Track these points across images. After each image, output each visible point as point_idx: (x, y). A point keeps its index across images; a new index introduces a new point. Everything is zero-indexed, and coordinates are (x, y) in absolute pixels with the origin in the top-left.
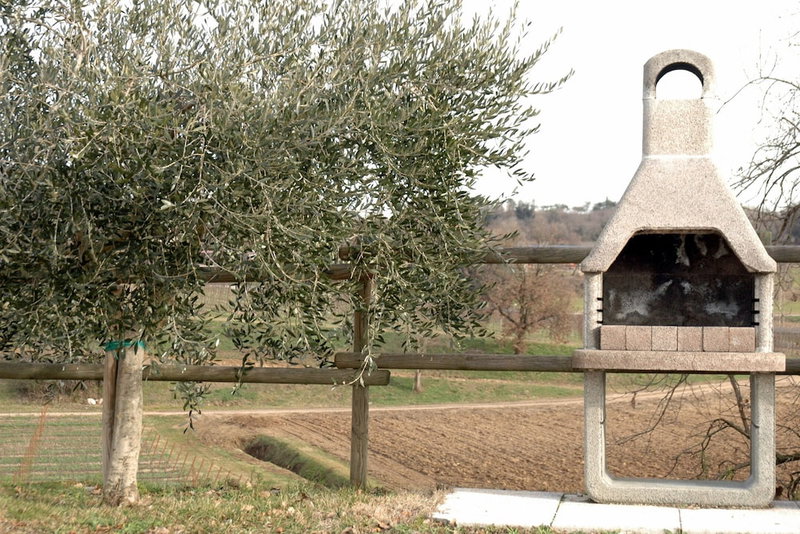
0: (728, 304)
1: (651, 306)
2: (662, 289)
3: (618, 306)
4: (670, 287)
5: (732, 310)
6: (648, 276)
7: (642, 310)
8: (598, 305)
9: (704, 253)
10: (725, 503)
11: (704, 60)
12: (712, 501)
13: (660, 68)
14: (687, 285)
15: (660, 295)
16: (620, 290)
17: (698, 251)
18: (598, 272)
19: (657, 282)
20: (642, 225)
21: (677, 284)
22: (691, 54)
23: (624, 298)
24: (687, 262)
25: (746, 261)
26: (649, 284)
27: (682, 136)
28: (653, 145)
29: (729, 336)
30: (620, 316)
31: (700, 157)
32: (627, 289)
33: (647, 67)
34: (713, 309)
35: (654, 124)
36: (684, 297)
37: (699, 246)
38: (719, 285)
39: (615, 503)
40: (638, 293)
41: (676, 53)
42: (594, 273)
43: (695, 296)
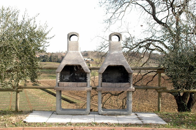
0: (83, 77)
1: (69, 78)
2: (71, 75)
3: (64, 78)
4: (73, 74)
5: (83, 79)
6: (69, 72)
7: (68, 79)
8: (59, 78)
9: (79, 68)
10: (81, 114)
11: (78, 34)
12: (79, 114)
13: (70, 35)
14: (76, 74)
15: (71, 76)
16: (64, 75)
17: (78, 68)
18: (59, 72)
19: (71, 73)
20: (67, 64)
21: (74, 74)
22: (76, 33)
23: (65, 76)
24: (76, 70)
25: (85, 71)
26: (69, 74)
27: (74, 48)
28: (69, 49)
29: (82, 84)
30: (64, 80)
31: (77, 51)
32: (65, 75)
33: (68, 35)
34: (80, 78)
35: (69, 45)
36: (75, 76)
37: (78, 67)
38: (81, 74)
39: (61, 114)
40: (67, 76)
41: (73, 33)
42: (58, 72)
43: (77, 76)
